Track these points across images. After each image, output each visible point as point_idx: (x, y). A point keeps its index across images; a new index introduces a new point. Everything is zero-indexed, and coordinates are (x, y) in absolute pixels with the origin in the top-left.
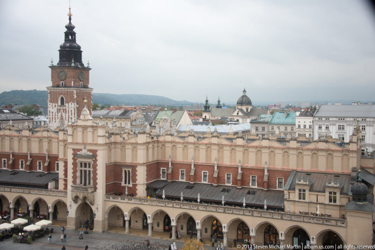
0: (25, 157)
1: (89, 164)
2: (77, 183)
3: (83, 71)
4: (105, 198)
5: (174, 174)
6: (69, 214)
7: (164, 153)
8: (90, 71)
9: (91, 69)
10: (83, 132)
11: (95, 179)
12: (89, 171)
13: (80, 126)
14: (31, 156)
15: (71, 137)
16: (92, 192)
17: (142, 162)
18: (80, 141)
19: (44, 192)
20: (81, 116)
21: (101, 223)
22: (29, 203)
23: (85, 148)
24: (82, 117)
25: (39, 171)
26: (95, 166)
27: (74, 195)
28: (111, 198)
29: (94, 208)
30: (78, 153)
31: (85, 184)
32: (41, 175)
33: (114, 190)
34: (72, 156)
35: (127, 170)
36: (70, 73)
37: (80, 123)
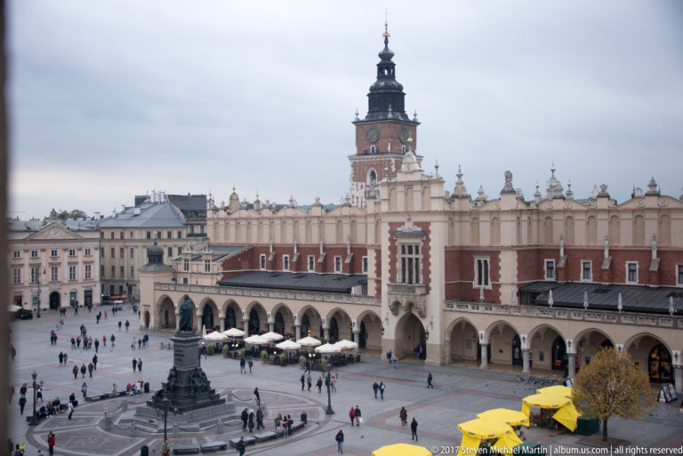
0: (315, 250)
1: (417, 247)
2: (398, 280)
3: (407, 127)
4: (445, 306)
5: (570, 269)
6: (385, 332)
7: (550, 231)
8: (418, 127)
9: (419, 124)
10: (406, 194)
11: (427, 272)
12: (417, 259)
13: (401, 183)
14: (324, 249)
15: (386, 203)
16: (422, 295)
17: (509, 244)
18: (401, 208)
19: (345, 299)
20: (403, 166)
21: (438, 348)
22: (322, 318)
23: (409, 220)
24: (404, 168)
25: (336, 272)
26: (426, 250)
27: (393, 300)
28: (455, 306)
29: (425, 323)
30: (399, 229)
31: (410, 282)
32: (340, 278)
33: (459, 293)
34: (389, 235)
35: (482, 259)
36: (386, 130)
37: (400, 177)
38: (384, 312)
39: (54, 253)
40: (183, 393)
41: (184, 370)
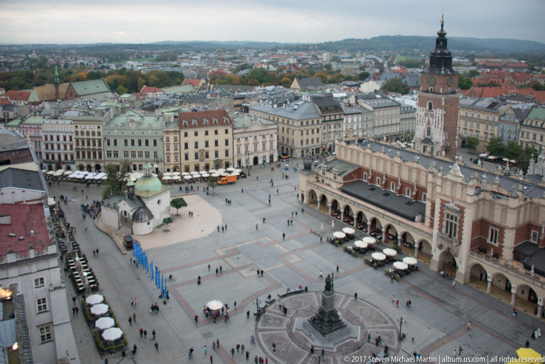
0: (395, 180)
1: (456, 218)
2: (443, 232)
4: (469, 253)
6: (433, 257)
7: (537, 216)
10: (452, 186)
11: (461, 234)
12: (455, 225)
14: (401, 182)
16: (457, 246)
17: (511, 226)
18: (448, 194)
19: (411, 228)
21: (463, 275)
22: (398, 233)
25: (407, 196)
26: (461, 222)
27: (439, 243)
28: (475, 255)
29: (457, 259)
30: (446, 204)
31: (450, 236)
32: (409, 203)
33: (480, 247)
34: (440, 206)
35: (494, 229)
37: (449, 177)
38: (434, 243)
39: (255, 137)
40: (326, 324)
41: (327, 311)
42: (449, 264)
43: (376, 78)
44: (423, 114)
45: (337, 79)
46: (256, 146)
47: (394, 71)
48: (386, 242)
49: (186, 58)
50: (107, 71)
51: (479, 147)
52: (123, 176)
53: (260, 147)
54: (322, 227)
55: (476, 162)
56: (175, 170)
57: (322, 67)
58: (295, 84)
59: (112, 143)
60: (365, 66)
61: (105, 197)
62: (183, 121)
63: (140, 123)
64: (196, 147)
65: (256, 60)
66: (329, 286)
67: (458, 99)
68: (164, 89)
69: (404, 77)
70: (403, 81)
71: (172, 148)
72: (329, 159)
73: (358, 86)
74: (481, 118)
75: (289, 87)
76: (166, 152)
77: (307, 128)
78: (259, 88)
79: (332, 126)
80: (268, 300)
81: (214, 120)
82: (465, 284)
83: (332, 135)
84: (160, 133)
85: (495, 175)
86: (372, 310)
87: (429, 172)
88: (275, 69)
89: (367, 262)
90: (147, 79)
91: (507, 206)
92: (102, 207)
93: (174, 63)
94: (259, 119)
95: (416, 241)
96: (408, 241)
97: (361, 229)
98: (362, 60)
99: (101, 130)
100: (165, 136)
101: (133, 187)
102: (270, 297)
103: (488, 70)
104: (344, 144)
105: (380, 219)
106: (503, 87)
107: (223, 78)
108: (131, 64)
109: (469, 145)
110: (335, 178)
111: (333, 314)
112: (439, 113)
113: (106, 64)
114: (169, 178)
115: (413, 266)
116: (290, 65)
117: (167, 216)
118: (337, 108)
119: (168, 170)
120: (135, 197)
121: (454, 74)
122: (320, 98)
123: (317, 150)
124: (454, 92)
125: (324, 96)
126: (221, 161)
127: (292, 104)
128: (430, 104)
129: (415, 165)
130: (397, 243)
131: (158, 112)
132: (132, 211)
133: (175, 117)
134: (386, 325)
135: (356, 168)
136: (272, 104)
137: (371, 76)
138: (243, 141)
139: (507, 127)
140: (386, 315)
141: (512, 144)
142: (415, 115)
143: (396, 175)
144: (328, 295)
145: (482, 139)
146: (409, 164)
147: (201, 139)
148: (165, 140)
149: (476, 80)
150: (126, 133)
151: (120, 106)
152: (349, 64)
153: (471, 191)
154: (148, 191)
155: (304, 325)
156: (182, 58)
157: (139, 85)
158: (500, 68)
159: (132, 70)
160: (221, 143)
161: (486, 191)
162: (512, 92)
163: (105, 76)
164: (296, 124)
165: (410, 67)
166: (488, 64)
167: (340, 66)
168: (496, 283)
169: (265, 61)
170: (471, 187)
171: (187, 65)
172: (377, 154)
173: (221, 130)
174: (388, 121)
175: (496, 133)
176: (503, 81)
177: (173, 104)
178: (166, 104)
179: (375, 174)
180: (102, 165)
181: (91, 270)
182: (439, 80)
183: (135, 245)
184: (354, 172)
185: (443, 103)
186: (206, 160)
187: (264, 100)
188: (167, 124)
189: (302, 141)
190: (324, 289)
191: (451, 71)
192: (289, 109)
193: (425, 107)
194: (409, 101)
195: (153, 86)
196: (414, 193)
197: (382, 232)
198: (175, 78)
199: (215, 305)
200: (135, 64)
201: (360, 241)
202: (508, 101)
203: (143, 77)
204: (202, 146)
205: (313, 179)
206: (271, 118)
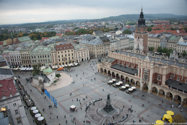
0: (128, 63)
1: (147, 73)
2: (144, 78)
4: (152, 84)
5: (175, 78)
6: (141, 86)
7: (173, 70)
10: (146, 64)
11: (149, 78)
12: (147, 75)
14: (130, 63)
15: (142, 64)
16: (148, 82)
17: (165, 74)
18: (145, 66)
21: (150, 91)
22: (130, 80)
23: (146, 68)
25: (132, 67)
26: (149, 74)
27: (142, 81)
28: (154, 84)
29: (148, 86)
30: (144, 69)
31: (146, 79)
32: (133, 70)
33: (155, 82)
34: (142, 70)
35: (159, 76)
37: (145, 60)
38: (141, 82)
39: (82, 52)
41: (108, 105)
42: (146, 88)
43: (120, 29)
44: (136, 40)
45: (108, 31)
46: (82, 55)
47: (126, 27)
48: (126, 82)
49: (56, 26)
50: (29, 33)
51: (154, 50)
52: (39, 68)
53: (84, 55)
54: (105, 79)
55: (153, 55)
56: (56, 65)
57: (102, 27)
58: (94, 33)
59: (34, 57)
60: (117, 26)
61: (33, 76)
62: (57, 48)
63: (43, 50)
64: (62, 57)
65: (80, 26)
66: (109, 98)
67: (147, 35)
68: (50, 38)
69: (130, 28)
70: (130, 30)
71: (54, 57)
72: (107, 57)
73: (115, 32)
74: (155, 40)
75: (92, 34)
76: (52, 59)
77: (99, 48)
78: (82, 35)
79: (107, 46)
80: (90, 104)
81: (68, 47)
82: (151, 93)
83: (107, 49)
84: (50, 53)
85: (159, 59)
86: (122, 104)
87: (139, 59)
88: (87, 29)
89: (120, 89)
90: (43, 35)
91: (163, 68)
92: (33, 79)
93: (52, 29)
94: (82, 46)
95: (135, 81)
96: (133, 81)
97: (118, 79)
98: (116, 24)
99: (29, 53)
100: (52, 54)
101: (42, 71)
102: (90, 103)
103: (157, 25)
104: (111, 52)
105: (124, 75)
106: (162, 30)
107: (69, 33)
108: (37, 30)
109: (151, 49)
110: (109, 63)
111: (110, 106)
112: (141, 40)
113: (29, 30)
114: (54, 68)
115: (134, 89)
116: (92, 27)
117: (55, 80)
118: (108, 40)
119: (54, 65)
120: (43, 75)
121: (146, 26)
122: (102, 37)
123: (102, 55)
124: (146, 33)
125: (103, 37)
126: (71, 61)
127: (93, 40)
128: (139, 37)
129: (134, 57)
130: (129, 83)
131: (48, 46)
132: (43, 79)
133: (54, 47)
134: (127, 108)
135: (115, 60)
136: (87, 41)
137: (119, 29)
138: (78, 54)
139: (163, 43)
140: (127, 105)
141: (165, 49)
142: (134, 41)
143: (128, 61)
144: (108, 100)
145: (155, 47)
146: (132, 57)
147: (64, 54)
148: (52, 55)
149: (153, 28)
150: (38, 54)
151: (35, 44)
152: (112, 25)
153: (152, 64)
154: (48, 72)
155: (101, 110)
156: (55, 27)
157: (41, 37)
158: (161, 24)
159: (38, 32)
160: (71, 55)
161: (157, 64)
162: (165, 31)
163: (29, 34)
164: (95, 47)
165: (131, 25)
166: (157, 23)
167: (109, 26)
168: (160, 92)
169: (83, 26)
170: (152, 63)
171: (57, 29)
172: (122, 55)
173: (70, 50)
174: (125, 44)
175: (159, 45)
176: (162, 28)
177: (53, 43)
178: (51, 43)
179: (121, 61)
180: (31, 65)
181: (31, 99)
182: (141, 29)
183: (45, 90)
184: (115, 61)
185: (143, 37)
186: (66, 61)
187: (84, 39)
188: (52, 49)
189: (97, 52)
190: (107, 99)
191: (145, 25)
192: (92, 42)
193: (137, 38)
194: (131, 36)
195: (46, 37)
196: (134, 66)
197: (124, 80)
198: (53, 34)
199: (73, 107)
200: (39, 30)
201: (117, 83)
202: (163, 34)
203: (42, 34)
204: (64, 56)
205: (101, 64)
206: (87, 45)
